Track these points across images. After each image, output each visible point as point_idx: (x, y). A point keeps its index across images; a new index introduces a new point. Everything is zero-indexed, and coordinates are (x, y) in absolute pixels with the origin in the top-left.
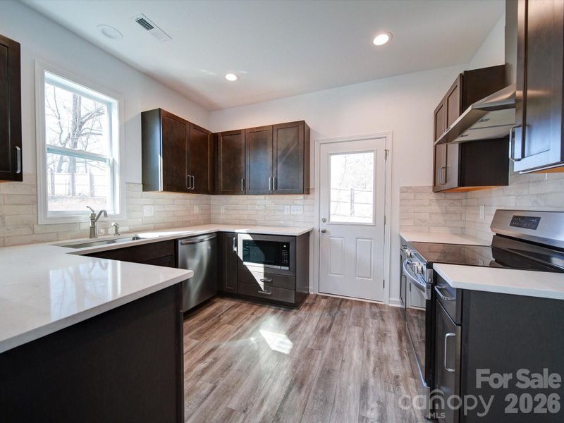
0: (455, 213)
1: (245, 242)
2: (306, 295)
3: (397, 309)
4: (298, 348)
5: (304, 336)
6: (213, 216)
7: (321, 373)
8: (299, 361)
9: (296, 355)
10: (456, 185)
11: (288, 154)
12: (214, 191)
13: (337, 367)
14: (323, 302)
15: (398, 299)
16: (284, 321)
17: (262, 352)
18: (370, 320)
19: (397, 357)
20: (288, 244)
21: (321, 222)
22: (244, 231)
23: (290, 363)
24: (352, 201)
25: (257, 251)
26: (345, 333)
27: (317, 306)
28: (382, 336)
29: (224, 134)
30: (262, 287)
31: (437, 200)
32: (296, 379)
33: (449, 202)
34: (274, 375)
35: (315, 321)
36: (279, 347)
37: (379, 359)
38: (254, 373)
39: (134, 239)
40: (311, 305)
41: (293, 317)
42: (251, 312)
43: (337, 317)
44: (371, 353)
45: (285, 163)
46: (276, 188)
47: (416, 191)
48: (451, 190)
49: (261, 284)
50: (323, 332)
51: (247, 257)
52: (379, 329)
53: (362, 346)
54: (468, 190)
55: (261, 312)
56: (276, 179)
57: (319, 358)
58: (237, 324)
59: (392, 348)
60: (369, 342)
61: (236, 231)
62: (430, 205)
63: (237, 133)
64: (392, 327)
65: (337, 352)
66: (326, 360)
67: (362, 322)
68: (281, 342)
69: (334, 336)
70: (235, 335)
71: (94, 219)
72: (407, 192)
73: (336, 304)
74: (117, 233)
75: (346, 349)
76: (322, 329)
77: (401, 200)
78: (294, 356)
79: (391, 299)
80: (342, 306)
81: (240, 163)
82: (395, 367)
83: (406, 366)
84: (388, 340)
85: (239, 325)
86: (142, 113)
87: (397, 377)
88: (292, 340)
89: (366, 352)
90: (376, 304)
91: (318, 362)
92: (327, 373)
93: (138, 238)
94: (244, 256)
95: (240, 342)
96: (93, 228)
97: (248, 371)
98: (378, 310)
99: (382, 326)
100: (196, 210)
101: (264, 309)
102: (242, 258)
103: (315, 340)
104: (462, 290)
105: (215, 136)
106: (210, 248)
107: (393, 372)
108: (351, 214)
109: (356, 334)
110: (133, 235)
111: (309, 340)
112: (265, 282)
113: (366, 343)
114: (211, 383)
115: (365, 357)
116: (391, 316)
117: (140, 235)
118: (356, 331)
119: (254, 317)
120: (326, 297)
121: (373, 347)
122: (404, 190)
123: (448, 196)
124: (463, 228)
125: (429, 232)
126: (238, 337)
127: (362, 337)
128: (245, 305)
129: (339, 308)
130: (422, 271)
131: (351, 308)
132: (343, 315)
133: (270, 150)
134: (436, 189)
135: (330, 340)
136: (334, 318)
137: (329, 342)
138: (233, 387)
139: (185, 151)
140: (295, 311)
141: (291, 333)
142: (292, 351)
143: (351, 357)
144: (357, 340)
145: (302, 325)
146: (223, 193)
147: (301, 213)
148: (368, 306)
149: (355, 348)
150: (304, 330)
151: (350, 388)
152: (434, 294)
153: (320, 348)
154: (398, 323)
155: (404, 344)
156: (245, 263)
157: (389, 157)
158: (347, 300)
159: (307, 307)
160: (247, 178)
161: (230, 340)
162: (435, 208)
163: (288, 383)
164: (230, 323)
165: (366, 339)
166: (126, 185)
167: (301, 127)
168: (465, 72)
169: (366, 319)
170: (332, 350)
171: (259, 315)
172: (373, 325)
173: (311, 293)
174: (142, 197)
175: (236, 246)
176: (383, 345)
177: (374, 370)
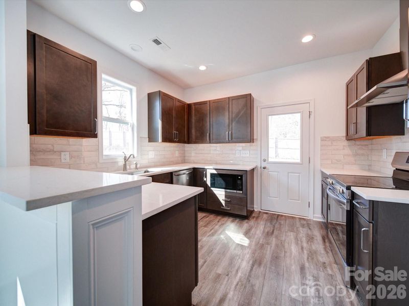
0: (363, 155)
1: (212, 175)
2: (252, 212)
3: (319, 222)
4: (254, 243)
5: (256, 236)
6: (186, 158)
7: (271, 258)
8: (255, 250)
9: (253, 247)
10: (365, 136)
11: (240, 116)
12: (188, 141)
13: (282, 255)
14: (265, 216)
15: (320, 216)
16: (241, 226)
17: (230, 245)
18: (301, 228)
19: (323, 252)
20: (241, 176)
21: (262, 162)
22: (211, 167)
23: (250, 251)
24: (276, 147)
25: (220, 181)
26: (284, 236)
27: (261, 219)
28: (310, 239)
29: (195, 104)
30: (224, 205)
31: (349, 145)
32: (256, 261)
33: (359, 147)
34: (241, 257)
35: (261, 227)
36: (240, 242)
37: (311, 252)
38: (228, 255)
39: (145, 172)
40: (257, 218)
41: (246, 225)
42: (217, 220)
43: (277, 226)
44: (304, 248)
45: (238, 122)
46: (232, 139)
47: (333, 140)
48: (361, 138)
49: (223, 203)
50: (269, 234)
51: (213, 185)
52: (308, 234)
53: (297, 244)
54: (373, 139)
55: (223, 221)
56: (231, 133)
57: (269, 249)
58: (210, 227)
59: (318, 246)
60: (302, 242)
61: (206, 167)
62: (344, 149)
63: (204, 103)
64: (318, 234)
65: (280, 246)
66: (274, 251)
67: (295, 229)
68: (241, 239)
69: (277, 237)
70: (210, 233)
71: (126, 159)
72: (326, 140)
73: (275, 218)
74: (136, 168)
75: (286, 245)
76: (268, 232)
77: (322, 146)
78: (252, 247)
79: (315, 215)
80: (279, 219)
81: (207, 122)
82: (322, 257)
83: (330, 258)
84: (315, 241)
85: (211, 228)
86: (148, 94)
87: (325, 263)
88: (249, 238)
89: (300, 248)
90: (303, 219)
91: (268, 252)
92: (276, 258)
93: (148, 172)
94: (211, 184)
95: (215, 237)
96: (125, 165)
97: (224, 254)
98: (306, 223)
99: (309, 232)
100: (177, 154)
101: (225, 219)
102: (210, 186)
103: (264, 239)
104: (373, 201)
105: (189, 105)
106: (188, 178)
107: (321, 260)
108: (276, 156)
109: (292, 237)
110: (145, 170)
111: (260, 239)
112: (225, 201)
113: (299, 242)
114: (202, 259)
115: (300, 250)
116: (316, 226)
117: (149, 170)
118: (292, 235)
119: (220, 223)
120: (267, 213)
121: (305, 245)
122: (324, 139)
123: (358, 143)
124: (370, 165)
125: (343, 168)
126: (213, 235)
127: (296, 239)
128: (212, 217)
129: (277, 220)
130: (343, 192)
131: (286, 221)
132: (280, 224)
133: (227, 114)
134: (349, 137)
135: (274, 239)
136: (274, 227)
137: (273, 241)
138: (217, 262)
139: (172, 116)
140: (246, 221)
141: (247, 234)
142: (250, 245)
143: (291, 250)
144: (293, 241)
145: (253, 230)
146: (195, 142)
147: (248, 155)
148: (298, 220)
149: (293, 245)
150: (255, 233)
151: (293, 267)
152: (352, 206)
153: (268, 244)
154: (321, 231)
155: (327, 244)
156: (212, 189)
157: (312, 116)
158: (282, 216)
159: (255, 219)
160: (211, 132)
161: (208, 236)
162: (348, 151)
163: (251, 262)
164: (205, 226)
165: (299, 240)
166: (140, 138)
167: (249, 97)
168: (370, 58)
169: (297, 228)
170: (277, 246)
171: (223, 222)
172: (303, 232)
173: (256, 210)
174: (148, 146)
175: (206, 177)
176: (312, 244)
177: (308, 258)
